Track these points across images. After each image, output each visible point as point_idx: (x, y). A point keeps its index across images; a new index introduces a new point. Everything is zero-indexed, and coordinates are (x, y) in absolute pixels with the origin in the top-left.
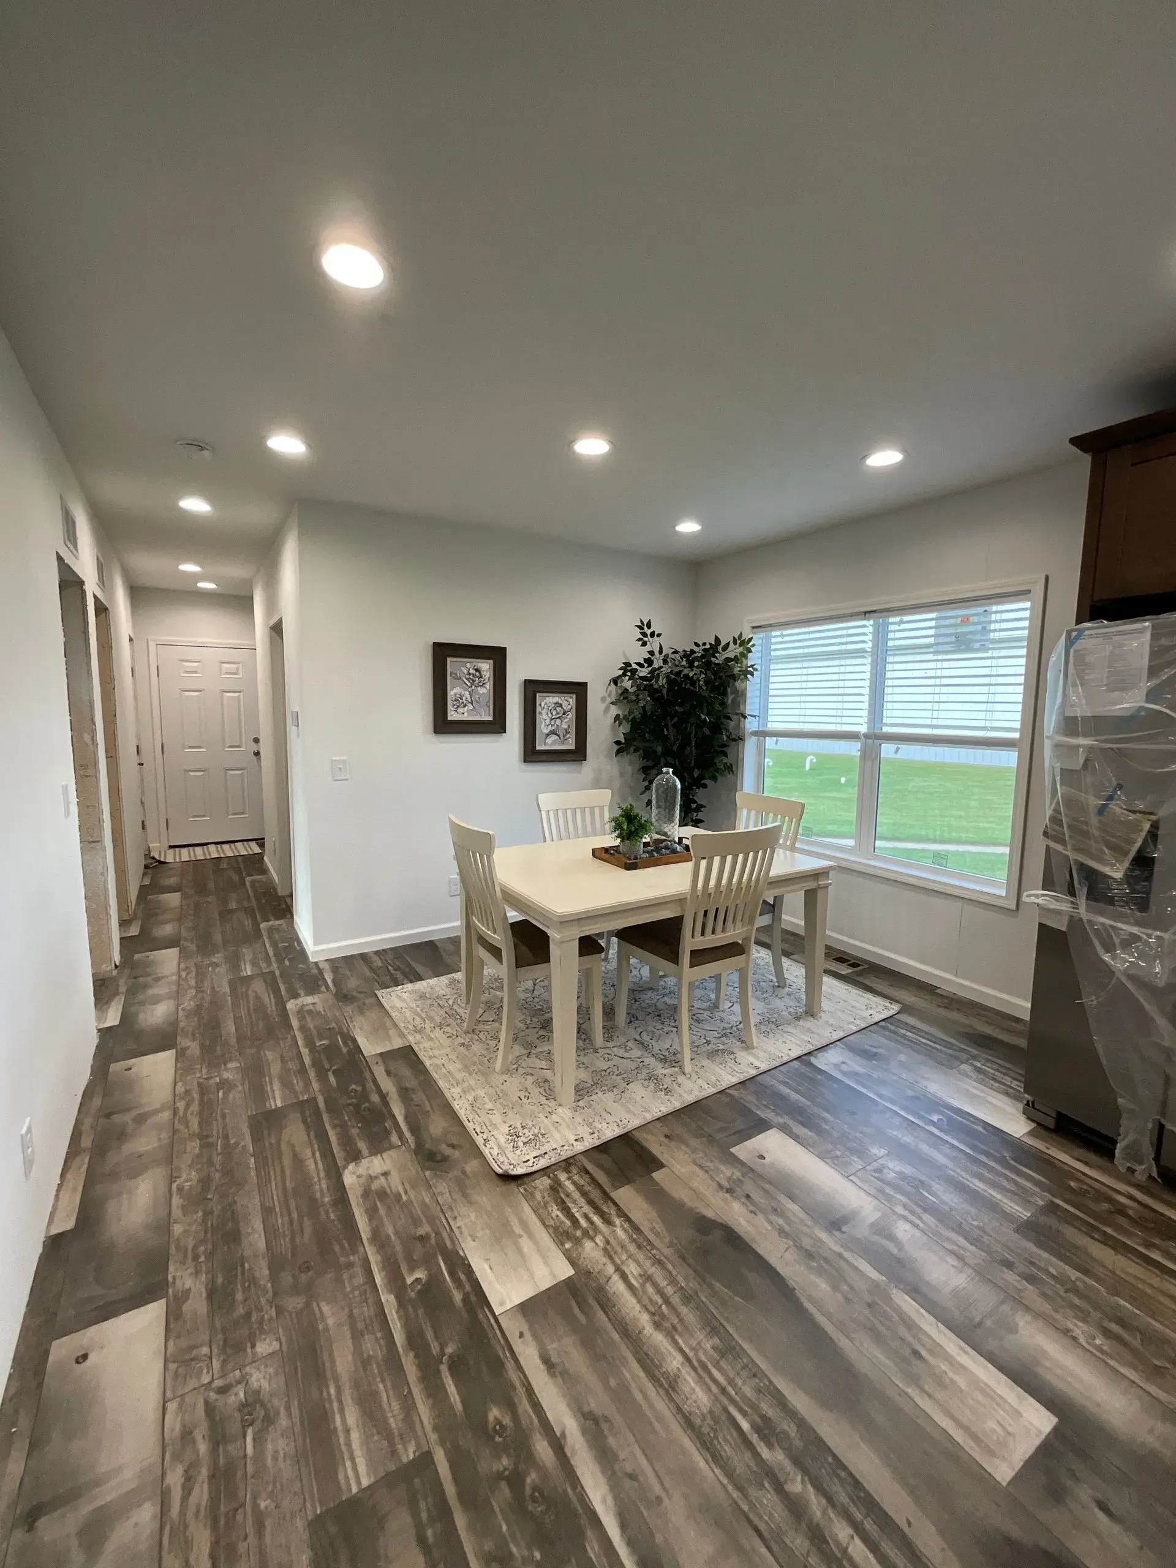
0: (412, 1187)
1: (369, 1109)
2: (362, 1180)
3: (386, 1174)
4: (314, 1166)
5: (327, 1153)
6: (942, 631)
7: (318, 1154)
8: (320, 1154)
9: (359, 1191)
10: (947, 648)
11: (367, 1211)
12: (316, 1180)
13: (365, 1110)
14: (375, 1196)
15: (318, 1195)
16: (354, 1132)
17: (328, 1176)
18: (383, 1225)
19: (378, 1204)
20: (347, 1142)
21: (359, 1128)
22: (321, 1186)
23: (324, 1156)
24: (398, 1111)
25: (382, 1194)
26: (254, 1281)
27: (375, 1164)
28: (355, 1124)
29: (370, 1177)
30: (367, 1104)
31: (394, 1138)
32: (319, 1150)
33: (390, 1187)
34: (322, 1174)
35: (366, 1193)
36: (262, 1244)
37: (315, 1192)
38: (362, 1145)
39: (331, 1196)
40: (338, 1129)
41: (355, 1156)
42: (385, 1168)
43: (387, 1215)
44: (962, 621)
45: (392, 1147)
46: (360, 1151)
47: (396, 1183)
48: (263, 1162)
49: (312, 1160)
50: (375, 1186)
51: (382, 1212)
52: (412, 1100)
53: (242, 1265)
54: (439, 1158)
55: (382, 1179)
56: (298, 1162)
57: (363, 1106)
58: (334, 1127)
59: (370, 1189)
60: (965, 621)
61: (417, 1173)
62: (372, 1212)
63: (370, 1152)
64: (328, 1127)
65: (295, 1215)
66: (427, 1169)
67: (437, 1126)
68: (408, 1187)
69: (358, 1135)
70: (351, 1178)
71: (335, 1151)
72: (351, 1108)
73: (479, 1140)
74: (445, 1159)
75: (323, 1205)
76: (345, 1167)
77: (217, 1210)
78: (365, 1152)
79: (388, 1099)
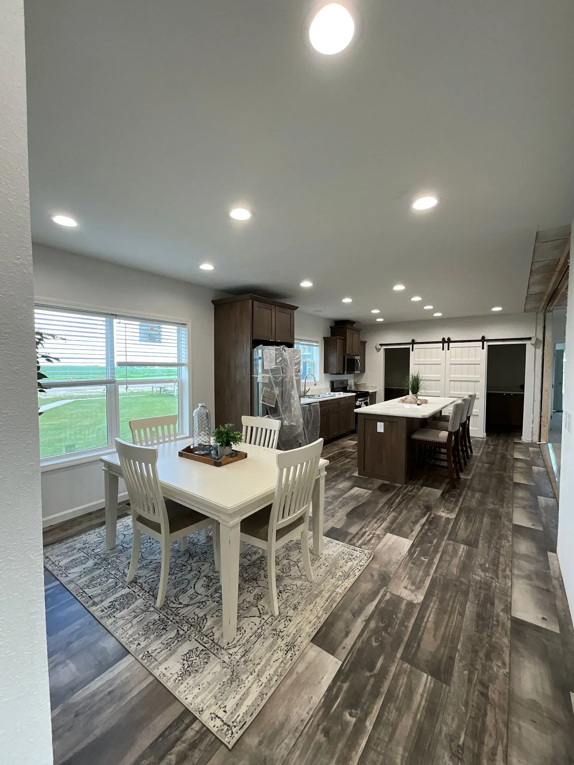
0: (401, 577)
1: (382, 621)
2: (416, 593)
3: (406, 588)
4: (431, 617)
5: (421, 617)
6: (143, 331)
7: (425, 620)
8: (424, 619)
9: (421, 591)
10: (145, 339)
11: (424, 583)
12: (434, 610)
13: (385, 622)
14: (417, 586)
15: (437, 603)
16: (400, 615)
17: (428, 607)
18: (422, 576)
19: (418, 581)
20: (408, 615)
21: (396, 615)
22: (433, 606)
23: (423, 617)
24: (371, 608)
25: (413, 583)
26: (476, 596)
27: (406, 594)
28: (396, 620)
29: (412, 592)
30: (380, 625)
31: (388, 597)
32: (423, 622)
33: (409, 583)
34: (430, 609)
35: (419, 588)
36: (469, 604)
37: (438, 605)
38: (403, 606)
39: (432, 598)
40: (406, 624)
41: (410, 604)
42: (404, 590)
43: (418, 576)
44: (151, 329)
45: (393, 595)
46: (406, 605)
47: (406, 582)
48: (454, 640)
49: (430, 619)
50: (414, 588)
51: (419, 579)
52: (359, 606)
53: (478, 604)
54: (382, 577)
55: (408, 587)
56: (437, 624)
57: (383, 625)
58: (406, 627)
59: (416, 588)
60: (152, 329)
61: (394, 579)
62: (422, 581)
63: (403, 601)
64: (410, 629)
65: (451, 603)
66: (390, 577)
67: (366, 587)
68: (403, 578)
69: (400, 613)
70: (419, 598)
71: (416, 614)
72: (389, 630)
73: (362, 569)
74: (380, 575)
75: (437, 598)
76: (418, 604)
77: (485, 635)
78: (404, 602)
79: (367, 618)
